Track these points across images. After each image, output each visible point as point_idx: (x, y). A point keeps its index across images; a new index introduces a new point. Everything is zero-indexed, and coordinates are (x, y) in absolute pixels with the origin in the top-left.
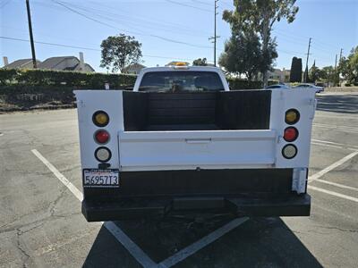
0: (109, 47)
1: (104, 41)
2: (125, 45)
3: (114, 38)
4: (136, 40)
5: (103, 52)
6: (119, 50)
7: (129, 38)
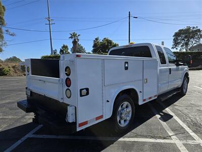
0: (179, 36)
1: (176, 33)
2: (190, 33)
3: (182, 30)
4: (198, 28)
5: (174, 40)
6: (186, 37)
7: (194, 28)
